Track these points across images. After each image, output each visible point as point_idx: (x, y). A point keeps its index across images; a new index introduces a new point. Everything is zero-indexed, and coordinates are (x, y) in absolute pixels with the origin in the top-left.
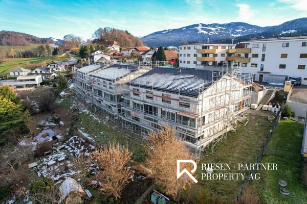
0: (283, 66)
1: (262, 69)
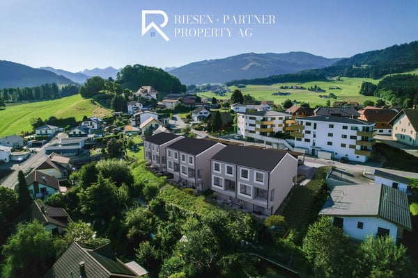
0: (330, 143)
1: (314, 144)
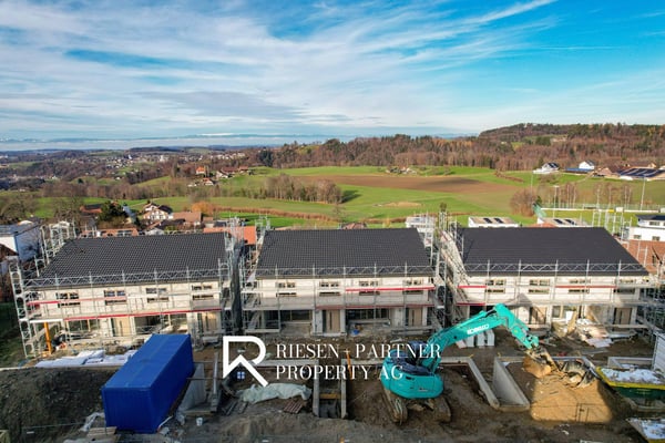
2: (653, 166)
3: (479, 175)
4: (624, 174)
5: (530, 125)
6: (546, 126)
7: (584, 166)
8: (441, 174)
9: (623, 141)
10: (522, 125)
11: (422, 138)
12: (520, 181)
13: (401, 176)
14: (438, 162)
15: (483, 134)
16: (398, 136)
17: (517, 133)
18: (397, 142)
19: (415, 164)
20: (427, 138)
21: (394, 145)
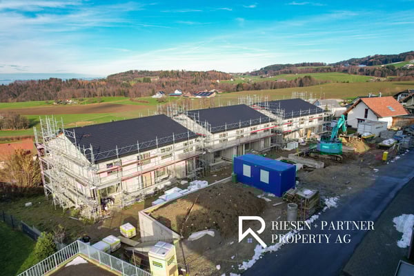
2: (206, 91)
3: (121, 101)
4: (197, 95)
5: (136, 71)
6: (145, 71)
7: (177, 92)
8: (95, 102)
9: (185, 79)
10: (131, 71)
11: (70, 80)
12: (147, 102)
13: (66, 106)
14: (89, 95)
15: (109, 77)
16: (51, 79)
17: (130, 76)
18: (52, 83)
19: (74, 97)
20: (74, 80)
21: (50, 85)
